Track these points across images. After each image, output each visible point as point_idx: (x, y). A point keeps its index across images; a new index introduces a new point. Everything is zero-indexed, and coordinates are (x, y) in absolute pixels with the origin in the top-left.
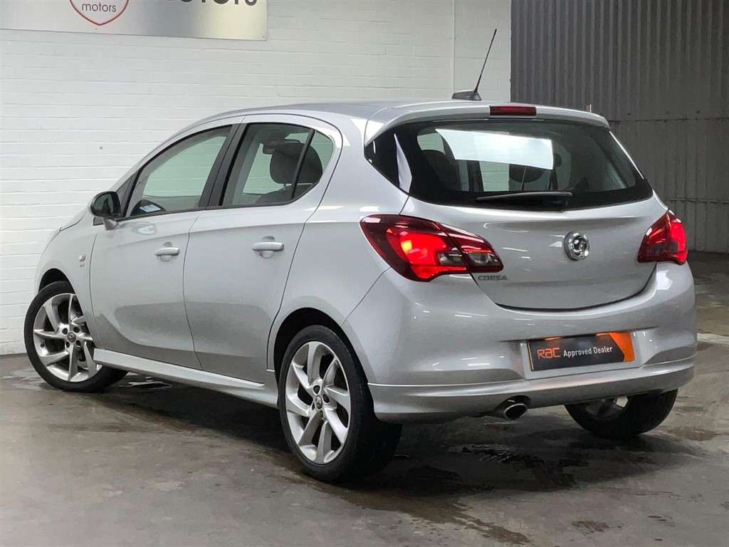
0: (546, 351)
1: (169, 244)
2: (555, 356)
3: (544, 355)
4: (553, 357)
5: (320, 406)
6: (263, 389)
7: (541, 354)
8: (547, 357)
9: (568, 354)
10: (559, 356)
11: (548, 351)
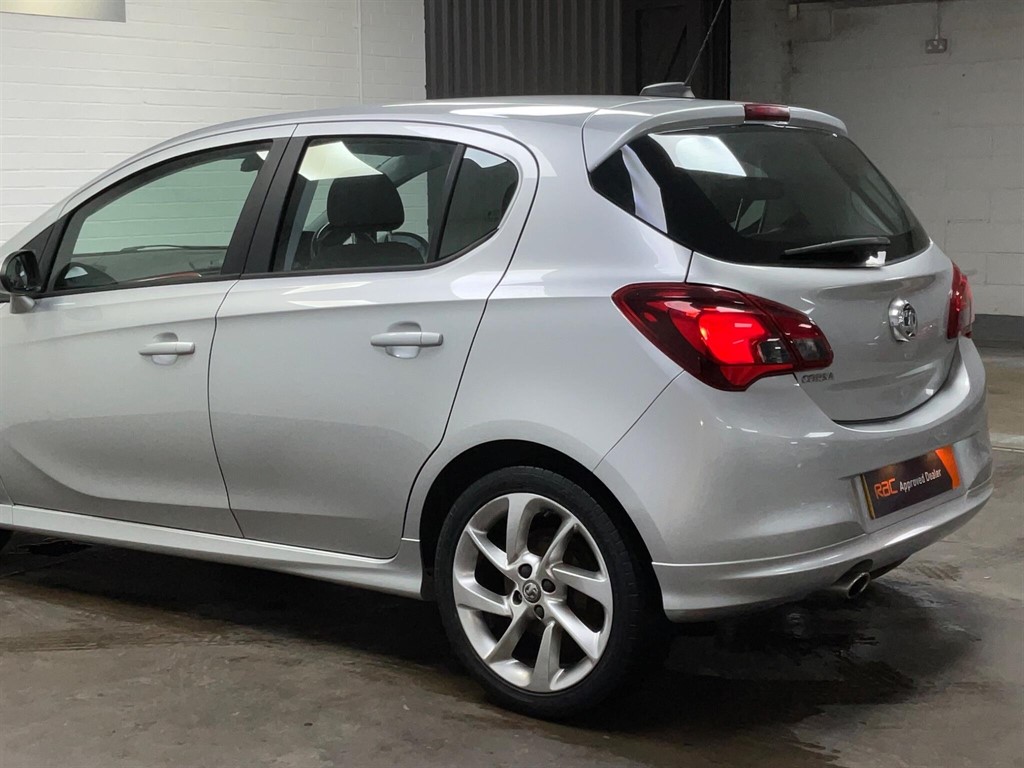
0: (882, 486)
1: (172, 336)
2: (893, 492)
3: (882, 493)
5: (535, 597)
6: (387, 568)
7: (878, 491)
9: (904, 486)
10: (896, 492)
11: (885, 485)
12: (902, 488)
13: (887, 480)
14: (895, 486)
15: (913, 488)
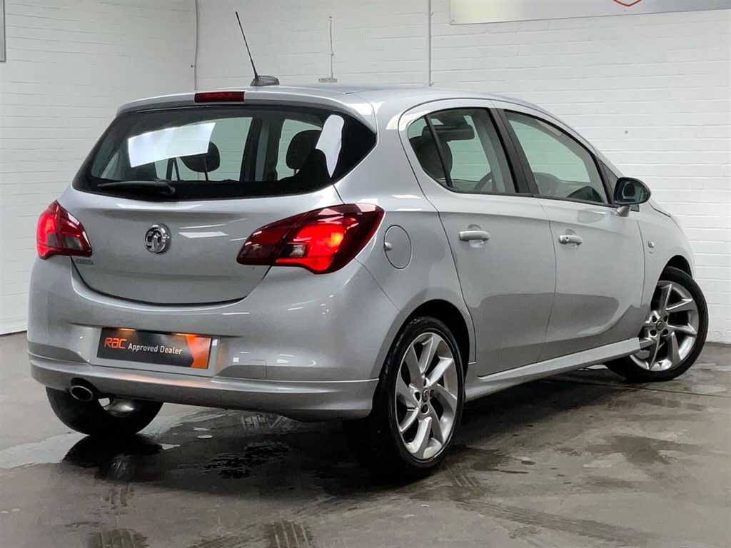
0: (113, 341)
2: (120, 347)
3: (110, 344)
4: (118, 348)
7: (108, 342)
8: (113, 347)
9: (134, 347)
10: (124, 348)
12: (130, 347)
14: (125, 344)
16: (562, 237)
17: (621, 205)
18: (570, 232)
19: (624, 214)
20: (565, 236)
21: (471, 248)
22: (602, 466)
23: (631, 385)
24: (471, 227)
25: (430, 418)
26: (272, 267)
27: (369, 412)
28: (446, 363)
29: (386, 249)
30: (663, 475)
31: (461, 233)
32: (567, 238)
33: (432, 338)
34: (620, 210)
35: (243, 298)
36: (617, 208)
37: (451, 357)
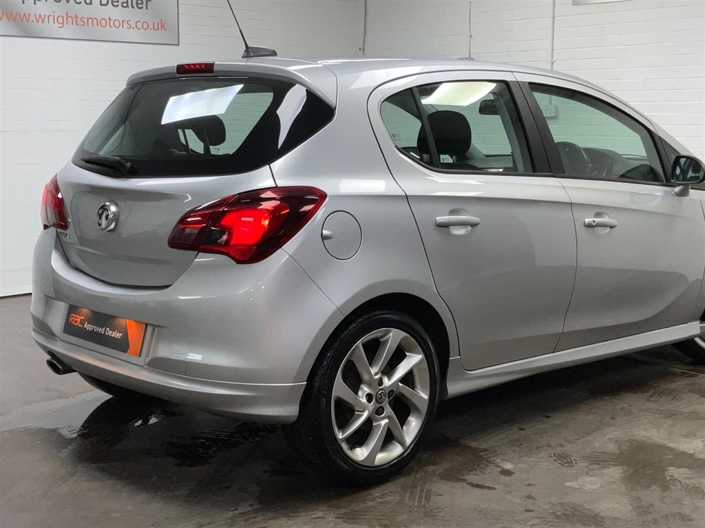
9: (88, 327)
10: (81, 326)
11: (77, 318)
12: (85, 326)
13: (80, 316)
14: (82, 322)
15: (92, 331)
16: (587, 220)
17: (679, 185)
18: (598, 215)
19: (683, 193)
20: (592, 219)
21: (451, 234)
22: (588, 487)
23: (692, 367)
24: (452, 212)
25: (387, 421)
26: (200, 253)
27: (295, 419)
28: (413, 360)
29: (324, 238)
30: (651, 509)
31: (437, 218)
32: (594, 221)
33: (391, 334)
34: (677, 189)
35: (169, 286)
36: (675, 187)
37: (421, 354)
